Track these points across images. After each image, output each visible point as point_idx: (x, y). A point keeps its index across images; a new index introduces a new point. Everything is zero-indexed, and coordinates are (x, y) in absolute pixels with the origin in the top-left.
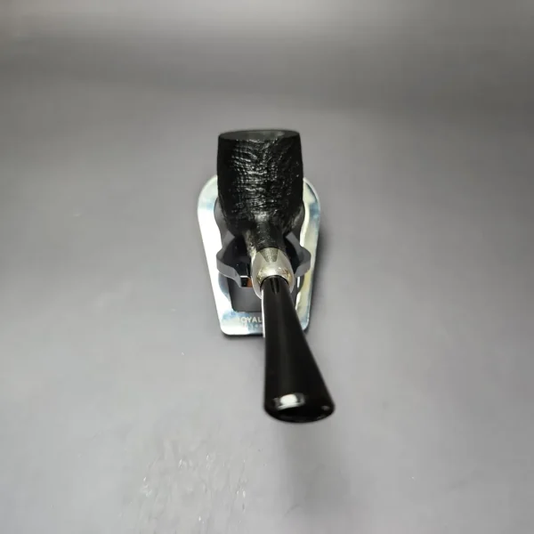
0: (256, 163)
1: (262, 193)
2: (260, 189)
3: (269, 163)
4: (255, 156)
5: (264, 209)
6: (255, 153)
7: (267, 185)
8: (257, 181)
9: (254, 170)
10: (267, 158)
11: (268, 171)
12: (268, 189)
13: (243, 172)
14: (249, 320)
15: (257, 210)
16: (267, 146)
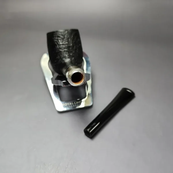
0: (63, 39)
1: (67, 51)
2: (66, 50)
3: (68, 39)
4: (62, 37)
5: (68, 58)
6: (62, 35)
7: (68, 47)
8: (64, 46)
9: (62, 42)
10: (67, 37)
11: (68, 42)
12: (69, 49)
13: (58, 44)
14: (68, 104)
15: (66, 58)
16: (66, 32)
